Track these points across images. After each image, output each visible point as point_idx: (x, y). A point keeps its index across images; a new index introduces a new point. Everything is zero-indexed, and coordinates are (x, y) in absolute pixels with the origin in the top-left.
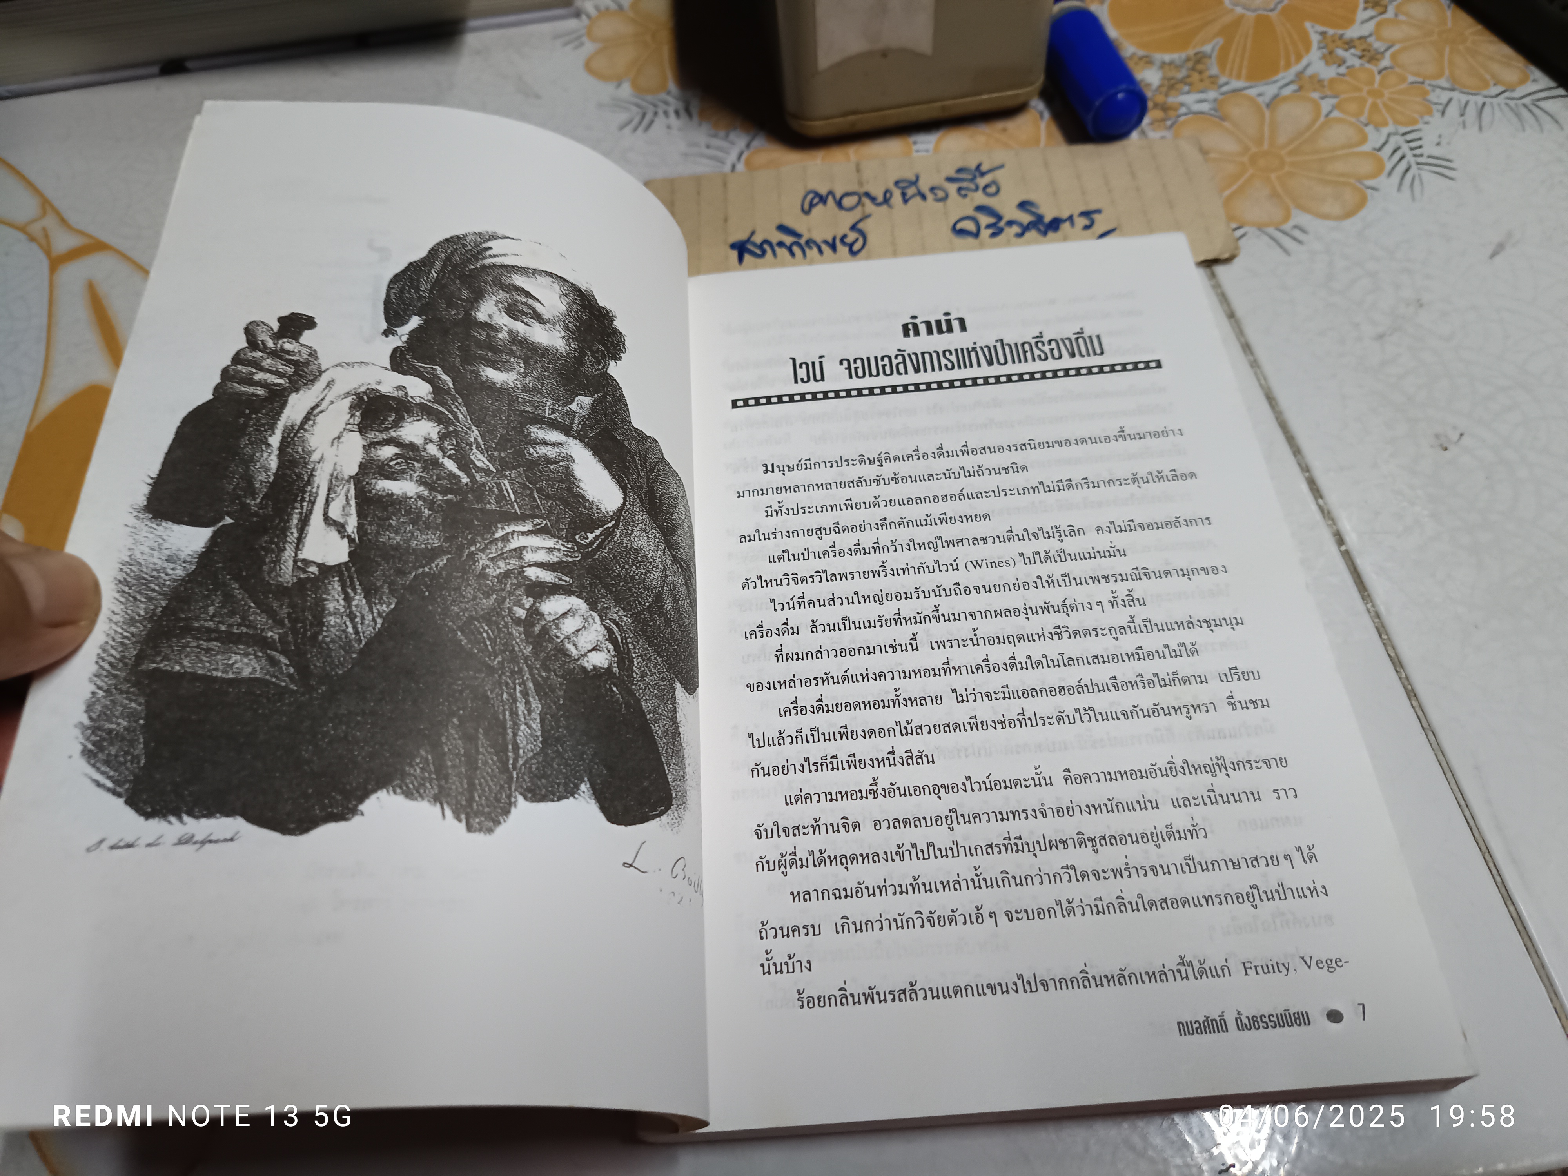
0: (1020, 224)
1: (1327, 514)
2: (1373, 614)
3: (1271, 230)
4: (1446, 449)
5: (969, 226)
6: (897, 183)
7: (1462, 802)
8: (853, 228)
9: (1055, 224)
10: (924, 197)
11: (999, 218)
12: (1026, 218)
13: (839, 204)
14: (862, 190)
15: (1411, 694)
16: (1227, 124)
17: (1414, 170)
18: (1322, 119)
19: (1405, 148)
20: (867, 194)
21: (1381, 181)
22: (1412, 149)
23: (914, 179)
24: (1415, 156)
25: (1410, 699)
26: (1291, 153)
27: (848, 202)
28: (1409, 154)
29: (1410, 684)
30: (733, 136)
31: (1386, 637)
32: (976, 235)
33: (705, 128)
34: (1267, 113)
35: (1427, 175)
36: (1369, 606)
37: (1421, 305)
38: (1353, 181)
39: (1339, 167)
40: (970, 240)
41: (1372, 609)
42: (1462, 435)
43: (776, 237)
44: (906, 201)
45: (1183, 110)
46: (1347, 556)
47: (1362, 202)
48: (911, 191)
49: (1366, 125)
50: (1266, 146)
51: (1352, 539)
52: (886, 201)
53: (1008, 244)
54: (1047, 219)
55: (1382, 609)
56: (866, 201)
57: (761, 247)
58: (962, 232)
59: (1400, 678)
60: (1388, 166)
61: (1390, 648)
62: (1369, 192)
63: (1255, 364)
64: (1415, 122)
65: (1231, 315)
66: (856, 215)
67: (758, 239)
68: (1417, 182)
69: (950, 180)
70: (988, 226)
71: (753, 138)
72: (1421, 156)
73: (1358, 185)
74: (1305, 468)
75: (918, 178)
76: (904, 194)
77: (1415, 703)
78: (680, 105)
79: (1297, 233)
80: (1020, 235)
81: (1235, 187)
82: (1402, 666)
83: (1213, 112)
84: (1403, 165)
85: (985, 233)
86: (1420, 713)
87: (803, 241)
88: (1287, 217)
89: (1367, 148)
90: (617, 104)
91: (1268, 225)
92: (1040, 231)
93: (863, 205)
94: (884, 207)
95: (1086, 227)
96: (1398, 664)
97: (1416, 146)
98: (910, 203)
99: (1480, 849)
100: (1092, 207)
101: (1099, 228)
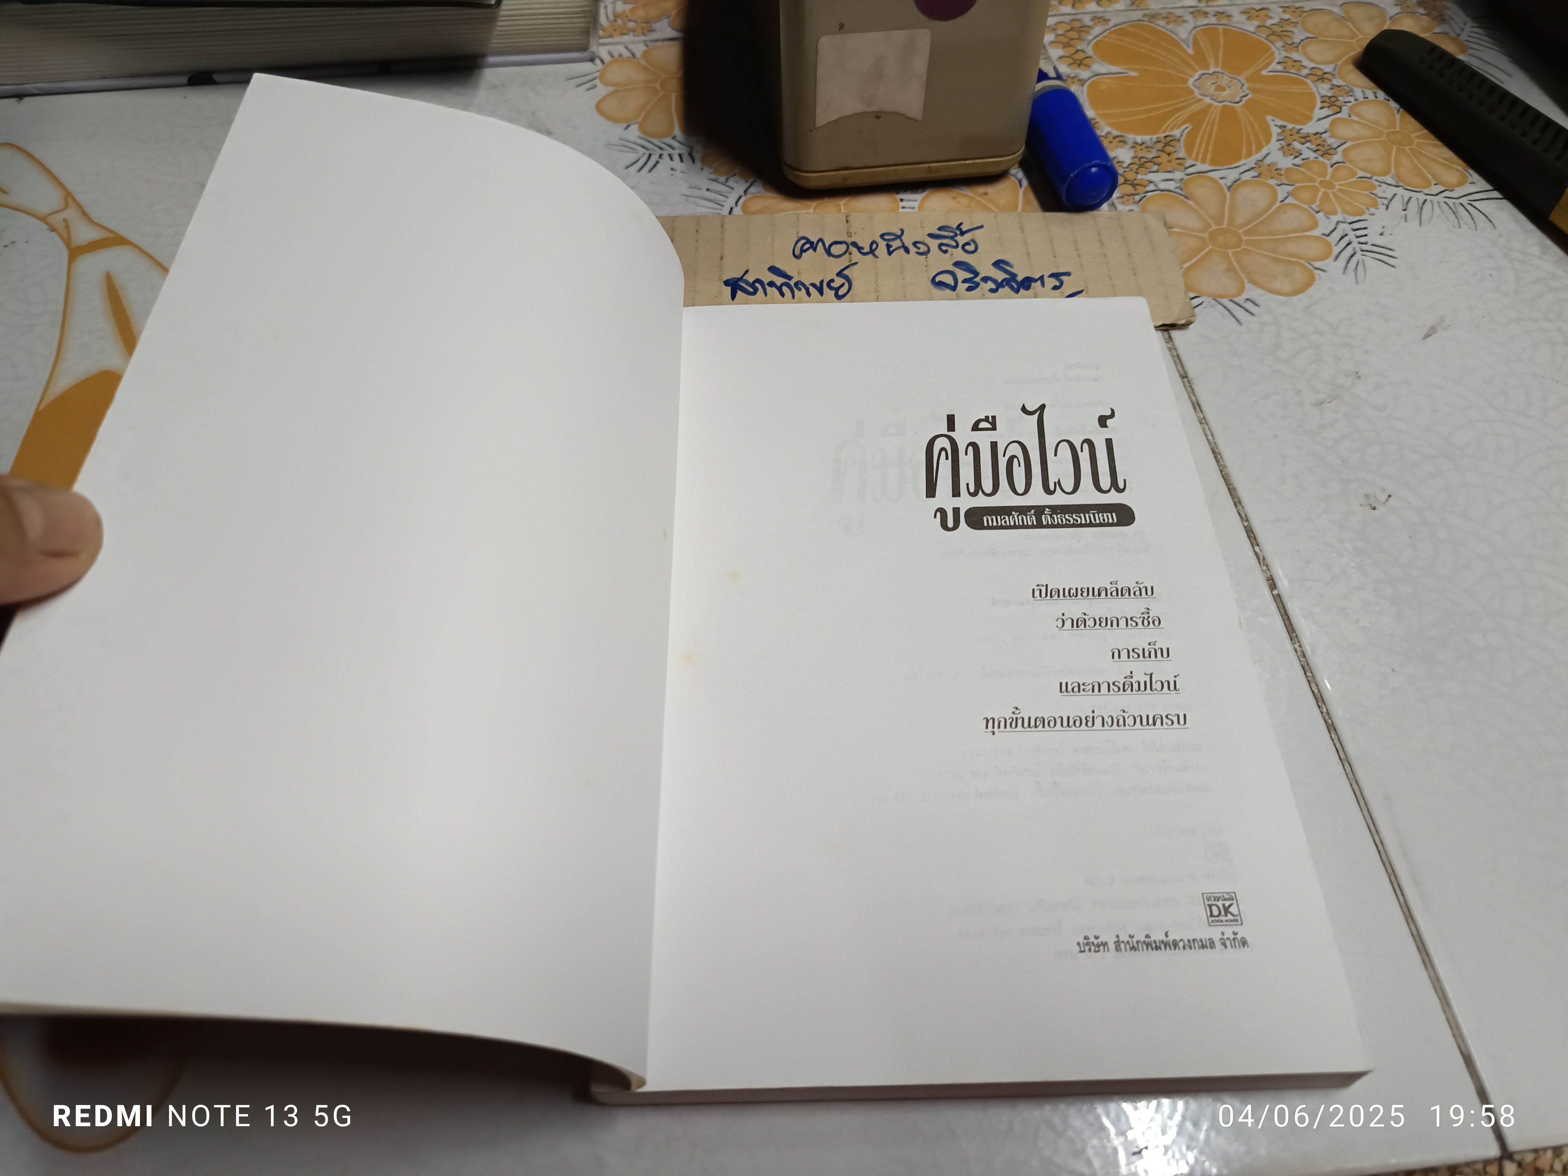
0: (994, 281)
1: (1261, 560)
2: (1299, 653)
3: (1225, 301)
4: (1374, 509)
5: (948, 279)
6: (883, 236)
7: (1372, 828)
8: (840, 274)
9: (1027, 283)
10: (907, 251)
11: (976, 274)
12: (1000, 276)
13: (828, 252)
14: (849, 240)
15: (1331, 728)
16: (1190, 202)
17: (1358, 256)
18: (1278, 204)
19: (1352, 235)
20: (855, 244)
21: (1329, 263)
22: (1358, 237)
23: (899, 233)
24: (1360, 243)
25: (1329, 732)
26: (1247, 233)
27: (836, 250)
28: (1355, 241)
29: (1330, 718)
31: (1310, 675)
32: (954, 288)
33: (707, 172)
34: (1228, 194)
35: (1370, 262)
36: (1297, 645)
37: (1359, 377)
38: (1303, 262)
39: (1291, 248)
40: (948, 291)
41: (1299, 649)
42: (1390, 496)
43: (768, 277)
44: (890, 253)
45: (1151, 187)
46: (1278, 600)
47: (1310, 282)
48: (895, 244)
49: (1317, 212)
50: (1225, 225)
51: (1283, 583)
52: (872, 252)
53: (983, 297)
54: (1019, 279)
55: (1308, 649)
56: (853, 249)
57: (752, 285)
58: (941, 285)
59: (1322, 713)
60: (1336, 250)
61: (1313, 685)
62: (1317, 272)
64: (1363, 212)
65: (1184, 375)
66: (844, 262)
67: (750, 278)
68: (1360, 267)
69: (932, 236)
70: (965, 281)
72: (1365, 243)
73: (1307, 264)
74: (1244, 518)
75: (903, 232)
76: (888, 246)
77: (1334, 737)
78: (684, 150)
79: (1249, 306)
80: (992, 291)
81: (1194, 260)
82: (1323, 702)
83: (1178, 190)
84: (1349, 251)
85: (962, 287)
86: (1338, 745)
87: (792, 283)
88: (1241, 290)
89: (1317, 233)
90: (625, 145)
91: (1223, 296)
92: (1012, 288)
93: (850, 254)
94: (871, 256)
95: (1055, 288)
96: (1320, 699)
97: (1361, 232)
98: (893, 254)
99: (1386, 870)
100: (1062, 270)
101: (1067, 289)
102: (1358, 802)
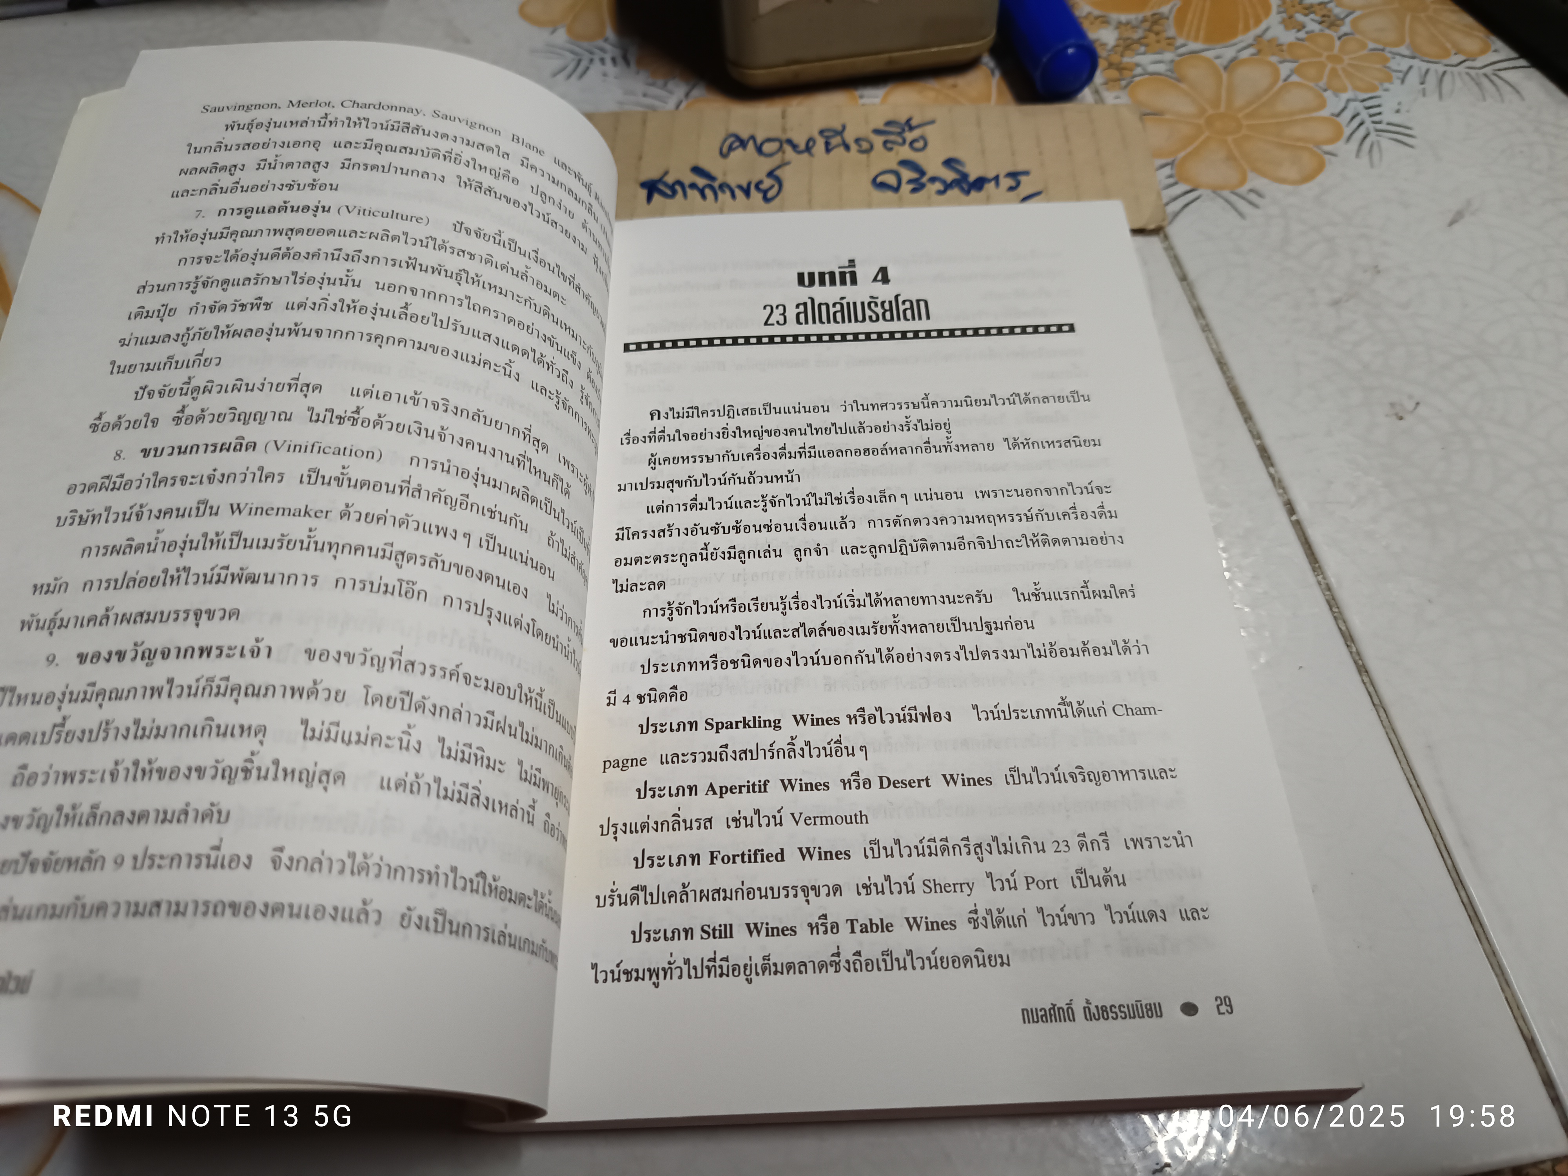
0: (944, 182)
1: (1278, 482)
2: (1324, 586)
3: (1226, 194)
4: (1401, 418)
5: (891, 180)
6: (821, 132)
7: (1413, 782)
8: (769, 175)
9: (979, 184)
10: (847, 147)
11: (923, 173)
12: (949, 176)
13: (759, 150)
14: (782, 137)
15: (1362, 669)
16: (1183, 86)
17: (1372, 137)
18: (1281, 83)
19: (1364, 114)
20: (788, 141)
21: (1340, 147)
22: (1371, 116)
23: (840, 128)
24: (1374, 122)
25: (1360, 674)
26: (1248, 116)
28: (1368, 121)
29: (1361, 659)
31: (1336, 610)
32: (897, 189)
33: (643, 76)
34: (1225, 75)
35: (1386, 142)
36: (1320, 578)
37: (1379, 272)
38: (1311, 146)
39: (1297, 131)
40: (890, 194)
41: (1323, 581)
42: (1418, 404)
43: (688, 178)
44: (828, 151)
45: (1138, 70)
46: (1298, 526)
47: (1320, 168)
48: (835, 141)
49: (1325, 90)
50: (1223, 109)
51: (1303, 509)
52: (808, 149)
53: (928, 203)
54: (972, 178)
55: (1333, 581)
56: (787, 148)
57: (671, 187)
58: (883, 186)
59: (1351, 653)
60: (1347, 131)
61: (1340, 622)
62: (1327, 157)
63: (1206, 328)
64: (1375, 89)
65: (1183, 278)
66: (775, 161)
67: (667, 179)
68: (1375, 149)
69: (877, 132)
70: (910, 181)
71: (695, 89)
72: (1380, 122)
73: (1315, 149)
74: (1256, 435)
75: (844, 127)
76: (827, 144)
77: (1366, 679)
78: (617, 55)
79: (1253, 197)
80: (940, 193)
81: (1190, 149)
82: (1353, 641)
83: (1169, 73)
84: (1362, 132)
85: (906, 188)
86: (1371, 689)
87: (716, 184)
88: (1243, 181)
89: (1325, 113)
91: (1223, 188)
92: (962, 189)
93: (784, 152)
94: (806, 155)
95: (1011, 189)
96: (1349, 638)
97: (1375, 113)
98: (832, 153)
99: (1431, 831)
100: (1020, 168)
101: (1024, 190)
102: (1396, 753)
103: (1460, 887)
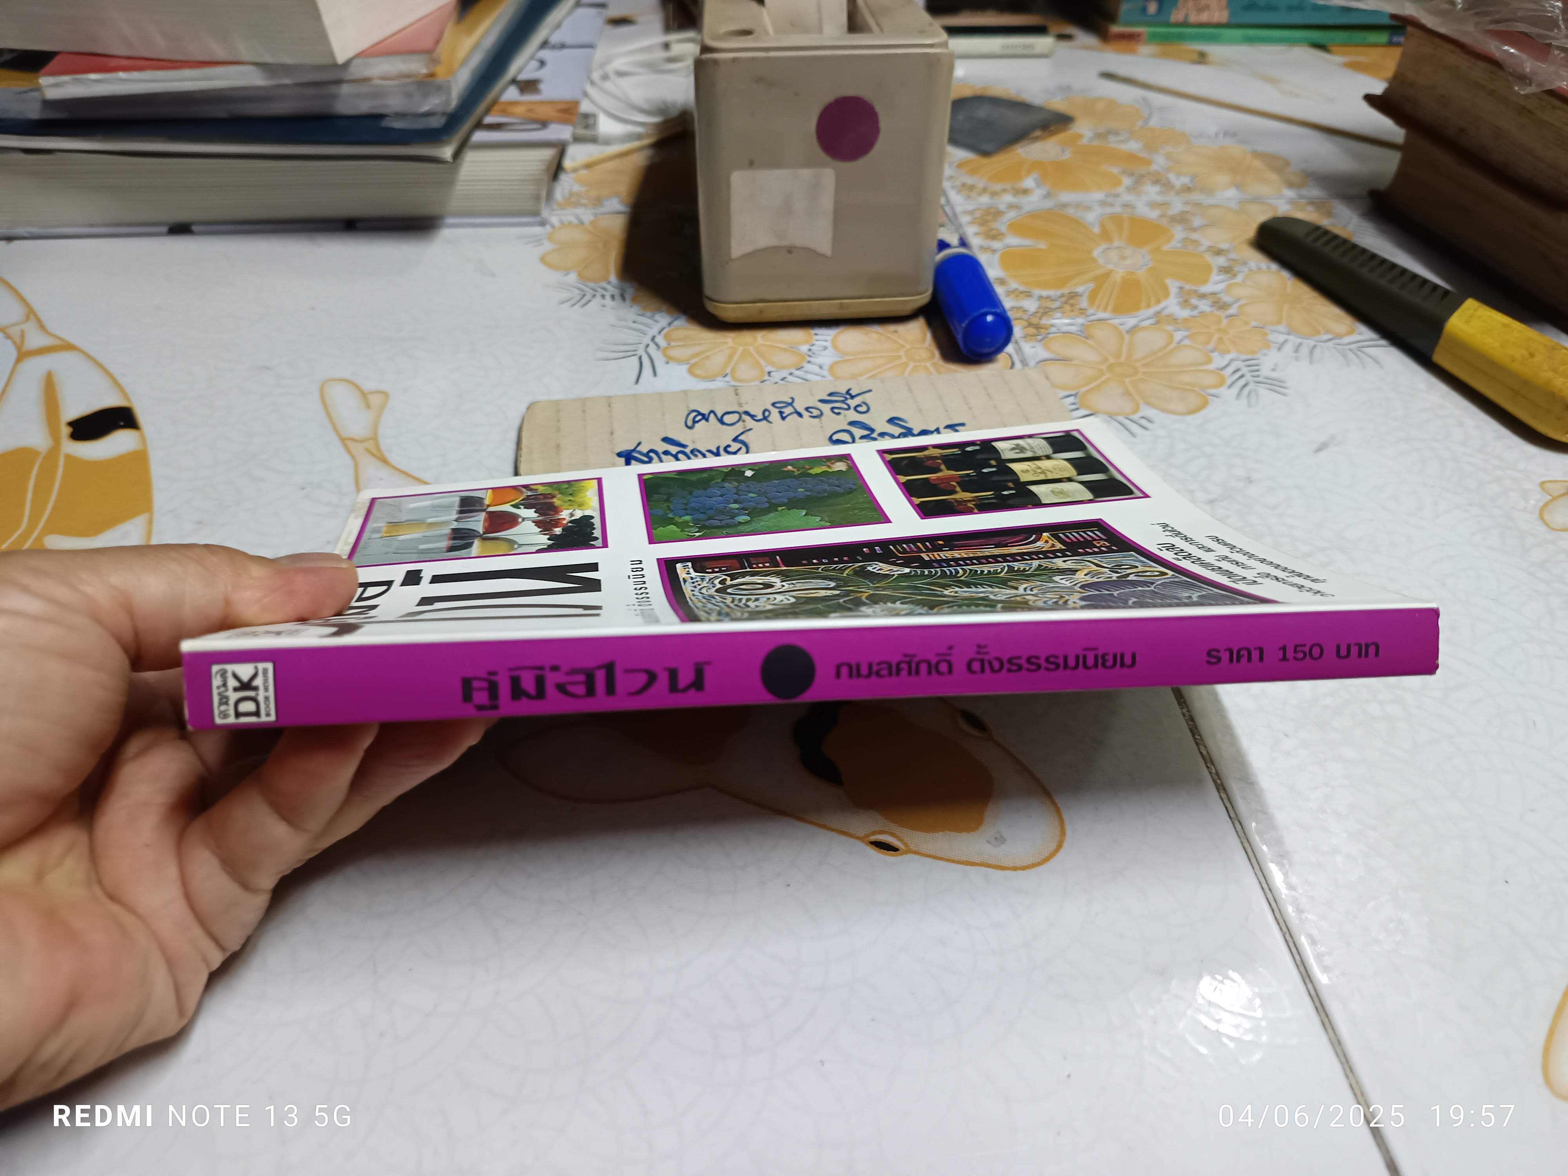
0: (892, 435)
2: (1187, 717)
3: (1121, 418)
5: (845, 438)
7: (1265, 886)
8: (735, 440)
11: (872, 430)
13: (721, 421)
14: (744, 408)
15: (1220, 787)
16: (1090, 342)
17: (1251, 386)
18: (1173, 345)
19: (1245, 370)
21: (1223, 391)
22: (1250, 371)
24: (1253, 376)
25: (1218, 791)
26: (1144, 365)
27: (729, 419)
28: (1248, 375)
29: (1219, 779)
30: (658, 317)
31: (1199, 737)
34: (1127, 337)
35: (1262, 390)
36: (1185, 710)
37: (1251, 482)
38: (1197, 389)
39: (1186, 378)
41: (1187, 714)
43: (662, 447)
44: (783, 418)
45: (1053, 329)
47: (1204, 404)
48: (788, 410)
49: (1212, 352)
50: (1123, 359)
52: (765, 418)
57: (647, 455)
58: (838, 443)
60: (1229, 381)
62: (1210, 398)
64: (1255, 352)
66: (738, 429)
67: (644, 449)
68: (1253, 395)
71: (676, 319)
72: (1258, 376)
73: (1202, 392)
76: (781, 413)
77: (1224, 796)
79: (1144, 422)
81: (1091, 386)
82: (1213, 763)
83: (1079, 333)
84: (1242, 382)
87: (688, 450)
88: (1136, 410)
89: (1211, 367)
91: (1118, 414)
96: (1208, 761)
97: (1254, 370)
99: (1281, 928)
102: (1250, 860)
103: (1307, 981)
